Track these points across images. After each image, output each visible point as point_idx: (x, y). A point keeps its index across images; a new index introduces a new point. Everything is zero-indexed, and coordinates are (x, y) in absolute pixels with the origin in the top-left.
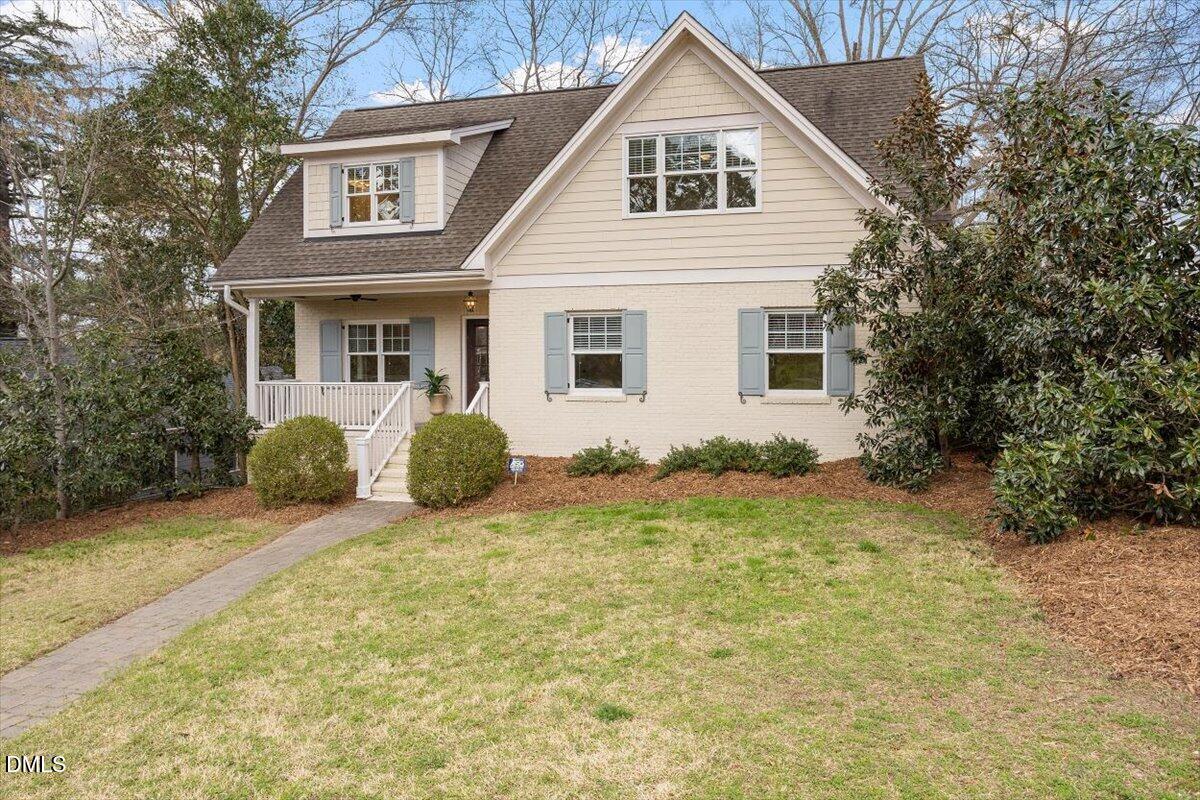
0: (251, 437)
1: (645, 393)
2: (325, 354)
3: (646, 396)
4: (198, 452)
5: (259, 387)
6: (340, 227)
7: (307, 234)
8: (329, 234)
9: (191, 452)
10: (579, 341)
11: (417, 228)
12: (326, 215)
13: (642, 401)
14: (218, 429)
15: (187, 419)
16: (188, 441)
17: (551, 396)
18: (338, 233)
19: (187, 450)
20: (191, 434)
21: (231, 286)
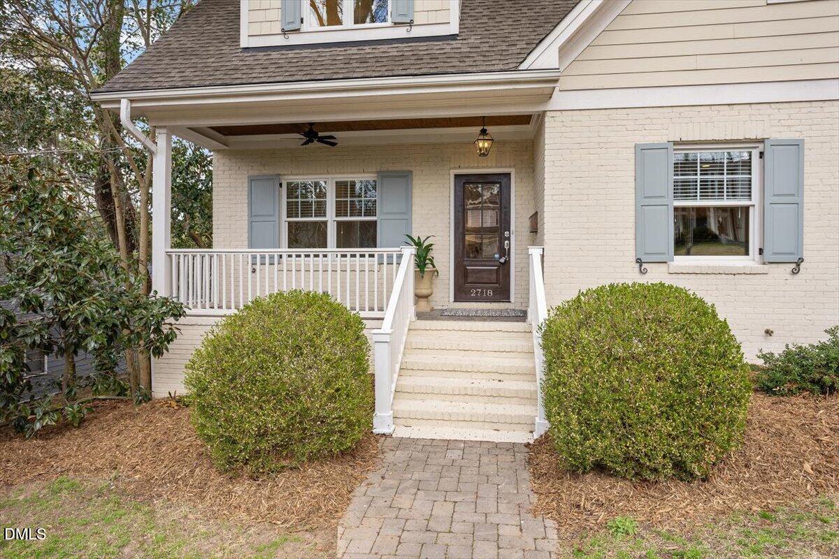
0: (165, 329)
1: (801, 260)
2: (255, 219)
3: (802, 265)
4: (75, 352)
5: (170, 256)
6: (297, 31)
7: (245, 42)
8: (279, 41)
9: (62, 351)
10: (683, 189)
11: (416, 32)
12: (276, 15)
13: (795, 272)
14: (113, 317)
15: (56, 298)
16: (58, 334)
17: (644, 266)
18: (294, 40)
19: (55, 348)
20: (64, 325)
21: (132, 101)
